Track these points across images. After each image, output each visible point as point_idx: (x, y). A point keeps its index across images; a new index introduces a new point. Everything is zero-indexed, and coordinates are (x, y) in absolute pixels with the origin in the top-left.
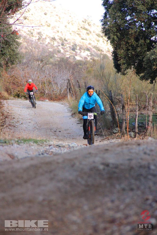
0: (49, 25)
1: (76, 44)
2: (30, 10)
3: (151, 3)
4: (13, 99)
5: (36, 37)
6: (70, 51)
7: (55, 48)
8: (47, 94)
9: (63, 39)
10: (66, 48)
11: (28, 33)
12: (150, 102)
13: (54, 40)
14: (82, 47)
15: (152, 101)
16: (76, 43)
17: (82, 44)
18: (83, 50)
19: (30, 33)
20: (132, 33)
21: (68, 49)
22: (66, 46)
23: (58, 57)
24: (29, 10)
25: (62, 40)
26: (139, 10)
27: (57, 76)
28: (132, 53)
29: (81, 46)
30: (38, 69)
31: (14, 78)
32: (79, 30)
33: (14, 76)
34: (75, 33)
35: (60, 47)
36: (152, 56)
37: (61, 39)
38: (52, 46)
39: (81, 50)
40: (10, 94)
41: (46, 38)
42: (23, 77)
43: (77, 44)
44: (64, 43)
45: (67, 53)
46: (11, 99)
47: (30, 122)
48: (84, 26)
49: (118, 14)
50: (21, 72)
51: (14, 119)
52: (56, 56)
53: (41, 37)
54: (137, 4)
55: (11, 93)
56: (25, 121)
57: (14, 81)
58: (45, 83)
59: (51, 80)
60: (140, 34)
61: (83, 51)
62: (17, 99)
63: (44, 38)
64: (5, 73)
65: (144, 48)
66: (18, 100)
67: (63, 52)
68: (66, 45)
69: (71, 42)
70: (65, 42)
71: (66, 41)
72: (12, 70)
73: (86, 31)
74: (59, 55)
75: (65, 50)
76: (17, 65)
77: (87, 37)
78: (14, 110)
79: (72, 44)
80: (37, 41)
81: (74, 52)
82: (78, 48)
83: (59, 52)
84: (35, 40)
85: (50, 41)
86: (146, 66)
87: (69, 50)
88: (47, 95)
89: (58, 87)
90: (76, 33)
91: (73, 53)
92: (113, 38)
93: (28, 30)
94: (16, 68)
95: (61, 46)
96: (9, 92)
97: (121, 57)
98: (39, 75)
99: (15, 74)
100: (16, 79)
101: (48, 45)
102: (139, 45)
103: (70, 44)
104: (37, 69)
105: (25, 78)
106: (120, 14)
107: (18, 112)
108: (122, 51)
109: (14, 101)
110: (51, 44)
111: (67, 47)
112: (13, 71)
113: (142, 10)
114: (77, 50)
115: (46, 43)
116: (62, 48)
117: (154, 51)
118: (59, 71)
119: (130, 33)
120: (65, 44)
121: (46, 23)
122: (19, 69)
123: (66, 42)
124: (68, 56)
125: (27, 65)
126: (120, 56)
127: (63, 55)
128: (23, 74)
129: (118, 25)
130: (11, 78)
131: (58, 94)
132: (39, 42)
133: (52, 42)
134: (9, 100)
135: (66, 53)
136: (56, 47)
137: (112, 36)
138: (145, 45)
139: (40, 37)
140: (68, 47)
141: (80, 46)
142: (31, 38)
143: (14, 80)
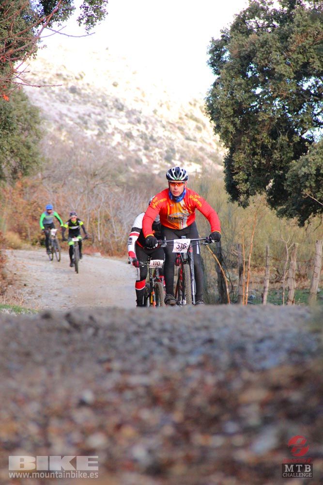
0: (121, 107)
1: (173, 148)
2: (85, 75)
3: (303, 61)
4: (29, 249)
5: (93, 130)
6: (161, 162)
7: (131, 155)
8: (100, 242)
9: (148, 138)
10: (153, 155)
11: (78, 121)
12: (292, 262)
13: (130, 138)
14: (186, 155)
15: (295, 259)
16: (173, 146)
17: (185, 149)
18: (188, 161)
19: (81, 122)
20: (263, 121)
21: (158, 157)
22: (153, 152)
23: (135, 173)
24: (82, 75)
25: (146, 138)
26: (278, 73)
27: (122, 207)
28: (260, 161)
29: (184, 152)
30: (84, 191)
31: (35, 206)
32: (180, 121)
33: (35, 202)
34: (172, 126)
35: (140, 154)
36: (303, 169)
37: (144, 137)
38: (125, 150)
39: (184, 161)
40: (25, 239)
41: (113, 134)
42: (54, 205)
43: (176, 148)
44: (150, 146)
45: (155, 166)
46: (25, 249)
47: (56, 295)
48: (191, 113)
49: (239, 81)
50: (49, 195)
51: (26, 288)
52: (132, 170)
53: (104, 130)
54: (275, 61)
55: (26, 236)
56: (47, 293)
57: (34, 213)
58: (96, 219)
59: (111, 214)
60: (281, 124)
61: (186, 163)
62: (38, 249)
63: (109, 134)
64: (19, 196)
65: (288, 153)
66: (40, 250)
67: (147, 164)
68: (154, 150)
69: (164, 143)
70: (152, 143)
71: (154, 141)
72: (32, 191)
73: (194, 124)
74: (139, 170)
75: (152, 159)
76: (44, 180)
77: (198, 135)
78: (28, 271)
79: (166, 148)
80: (95, 138)
81: (169, 165)
82: (177, 156)
83: (139, 162)
84: (92, 137)
85: (122, 140)
86: (290, 189)
87: (159, 160)
88: (101, 244)
89: (123, 228)
90: (175, 127)
91: (166, 166)
92: (227, 128)
93: (77, 115)
94: (41, 188)
95: (144, 151)
96: (24, 234)
97: (239, 168)
98: (86, 203)
99: (37, 199)
100: (39, 209)
101: (117, 148)
102: (278, 146)
103: (162, 149)
104: (82, 191)
105: (58, 206)
106: (243, 81)
107: (35, 274)
108: (242, 156)
109: (32, 252)
110: (124, 147)
111: (155, 154)
112: (34, 192)
113: (284, 73)
114: (175, 160)
115: (114, 144)
116: (146, 155)
117: (307, 159)
118: (126, 197)
119: (260, 120)
120: (151, 148)
121: (116, 103)
122: (47, 188)
123: (155, 144)
124: (156, 172)
125: (63, 182)
126: (236, 166)
127: (147, 170)
128: (53, 200)
129: (236, 102)
130: (29, 207)
131: (122, 243)
132: (99, 142)
133: (126, 141)
134: (23, 249)
135: (152, 166)
136: (132, 153)
137: (224, 123)
138: (289, 146)
139: (102, 131)
140: (157, 154)
141: (181, 153)
142: (83, 131)
143: (34, 211)
